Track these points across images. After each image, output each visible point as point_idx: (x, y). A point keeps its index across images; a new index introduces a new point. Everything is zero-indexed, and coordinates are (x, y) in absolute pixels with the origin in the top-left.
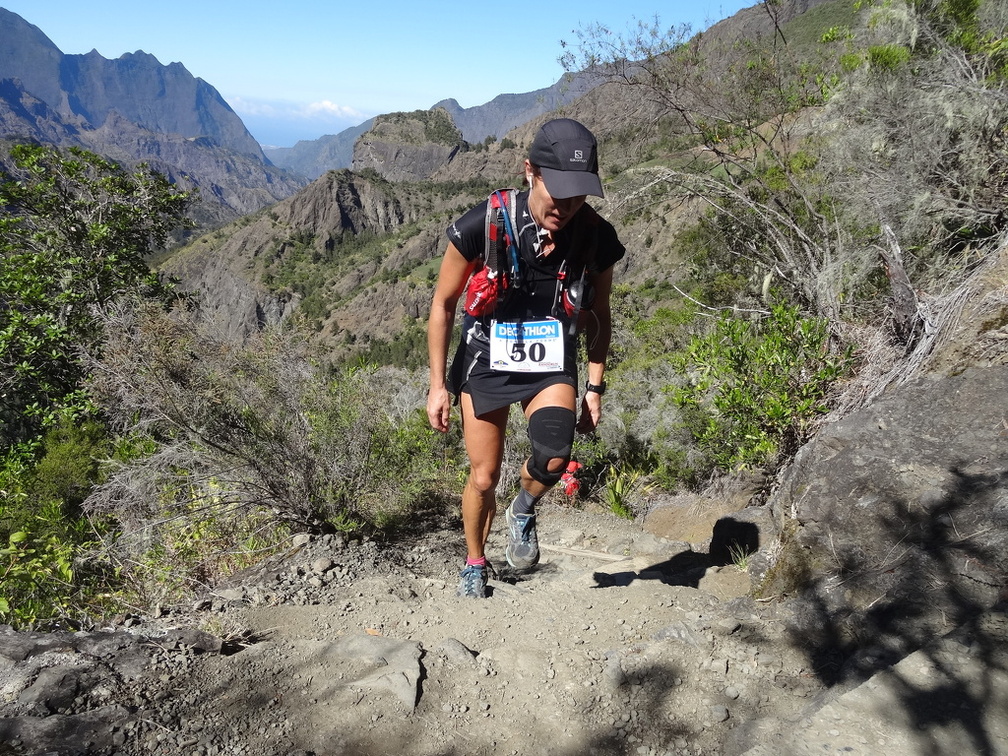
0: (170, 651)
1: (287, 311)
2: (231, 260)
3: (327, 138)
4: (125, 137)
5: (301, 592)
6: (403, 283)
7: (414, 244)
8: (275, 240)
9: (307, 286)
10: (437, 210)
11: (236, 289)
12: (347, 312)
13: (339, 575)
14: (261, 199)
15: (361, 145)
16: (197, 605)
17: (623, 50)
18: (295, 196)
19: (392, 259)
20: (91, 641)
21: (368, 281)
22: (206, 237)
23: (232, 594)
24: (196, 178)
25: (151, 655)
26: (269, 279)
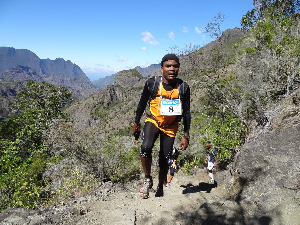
0: (66, 214)
1: (97, 122)
2: (82, 109)
3: (107, 77)
4: (55, 79)
5: (101, 198)
6: (127, 114)
7: (130, 103)
8: (93, 104)
9: (102, 115)
10: (136, 94)
11: (83, 117)
12: (112, 122)
13: (112, 193)
14: (90, 93)
15: (116, 78)
16: (73, 202)
17: (182, 52)
18: (99, 92)
19: (124, 108)
20: (45, 212)
21: (118, 114)
22: (76, 104)
23: (83, 198)
24: (73, 89)
25: (61, 216)
26: (92, 114)
